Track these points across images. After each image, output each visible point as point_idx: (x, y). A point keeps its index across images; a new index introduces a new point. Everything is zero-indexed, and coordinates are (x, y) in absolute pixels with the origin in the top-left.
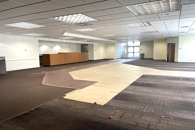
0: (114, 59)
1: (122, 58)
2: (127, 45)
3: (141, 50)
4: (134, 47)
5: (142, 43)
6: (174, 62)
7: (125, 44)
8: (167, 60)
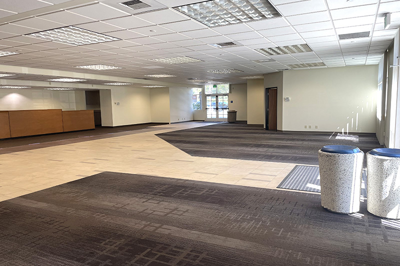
0: (168, 123)
1: (194, 121)
2: (203, 91)
3: (232, 102)
4: (217, 96)
5: (232, 87)
6: (277, 130)
7: (200, 90)
8: (265, 127)
